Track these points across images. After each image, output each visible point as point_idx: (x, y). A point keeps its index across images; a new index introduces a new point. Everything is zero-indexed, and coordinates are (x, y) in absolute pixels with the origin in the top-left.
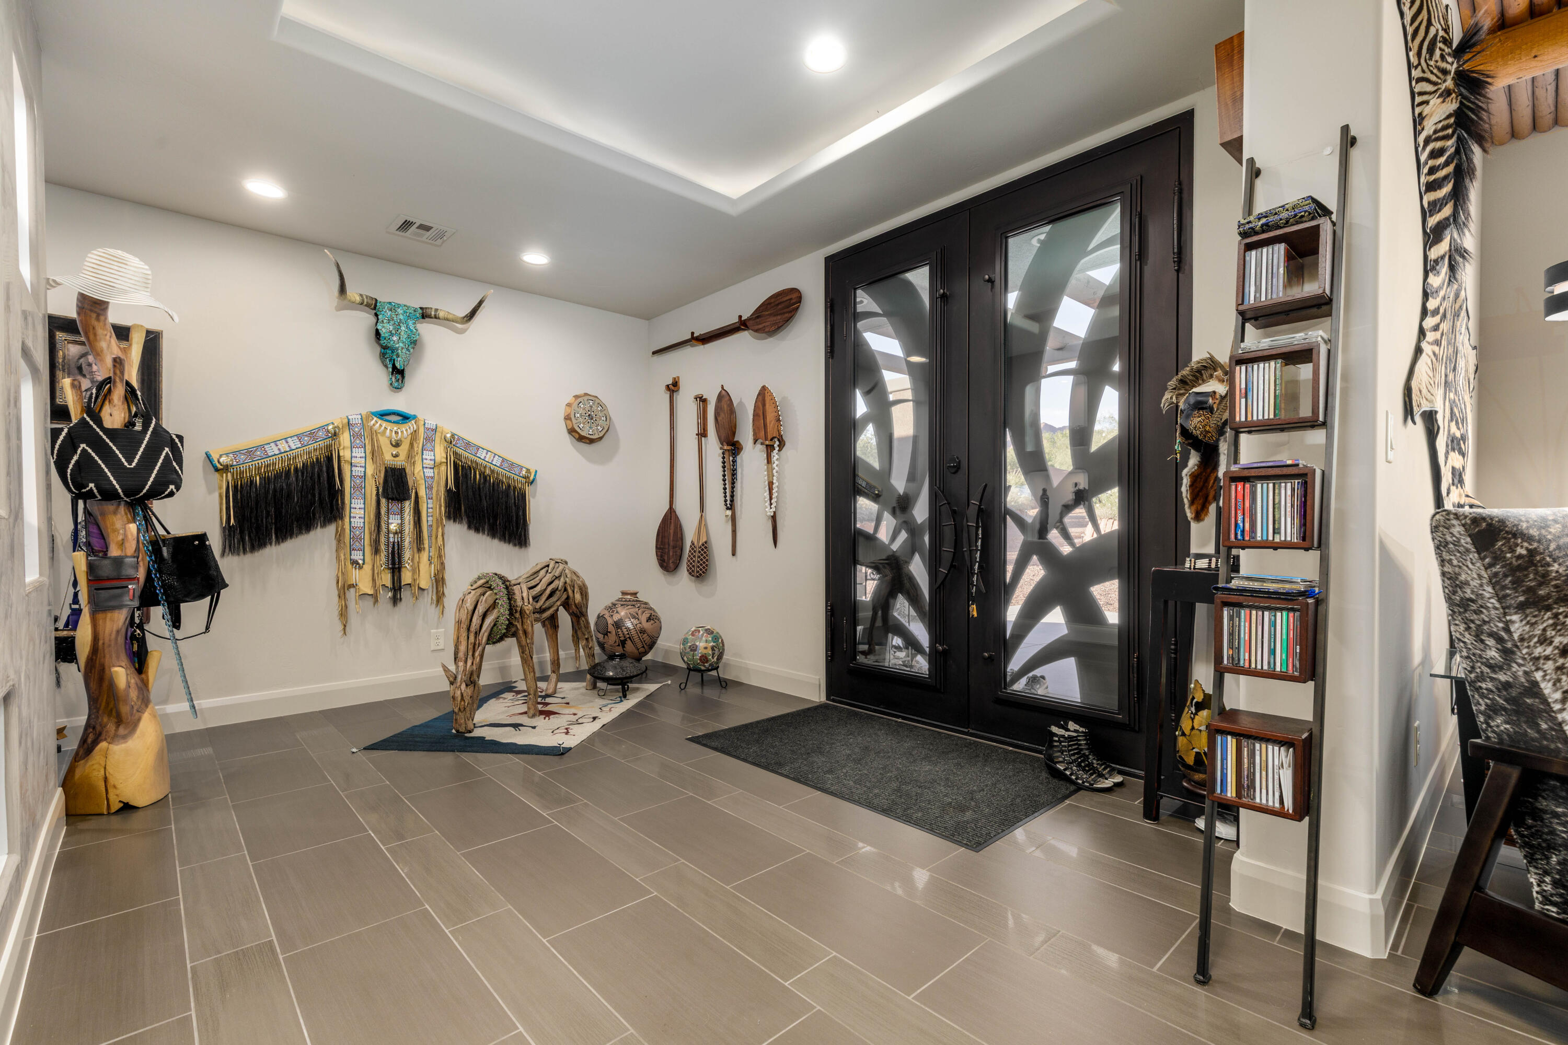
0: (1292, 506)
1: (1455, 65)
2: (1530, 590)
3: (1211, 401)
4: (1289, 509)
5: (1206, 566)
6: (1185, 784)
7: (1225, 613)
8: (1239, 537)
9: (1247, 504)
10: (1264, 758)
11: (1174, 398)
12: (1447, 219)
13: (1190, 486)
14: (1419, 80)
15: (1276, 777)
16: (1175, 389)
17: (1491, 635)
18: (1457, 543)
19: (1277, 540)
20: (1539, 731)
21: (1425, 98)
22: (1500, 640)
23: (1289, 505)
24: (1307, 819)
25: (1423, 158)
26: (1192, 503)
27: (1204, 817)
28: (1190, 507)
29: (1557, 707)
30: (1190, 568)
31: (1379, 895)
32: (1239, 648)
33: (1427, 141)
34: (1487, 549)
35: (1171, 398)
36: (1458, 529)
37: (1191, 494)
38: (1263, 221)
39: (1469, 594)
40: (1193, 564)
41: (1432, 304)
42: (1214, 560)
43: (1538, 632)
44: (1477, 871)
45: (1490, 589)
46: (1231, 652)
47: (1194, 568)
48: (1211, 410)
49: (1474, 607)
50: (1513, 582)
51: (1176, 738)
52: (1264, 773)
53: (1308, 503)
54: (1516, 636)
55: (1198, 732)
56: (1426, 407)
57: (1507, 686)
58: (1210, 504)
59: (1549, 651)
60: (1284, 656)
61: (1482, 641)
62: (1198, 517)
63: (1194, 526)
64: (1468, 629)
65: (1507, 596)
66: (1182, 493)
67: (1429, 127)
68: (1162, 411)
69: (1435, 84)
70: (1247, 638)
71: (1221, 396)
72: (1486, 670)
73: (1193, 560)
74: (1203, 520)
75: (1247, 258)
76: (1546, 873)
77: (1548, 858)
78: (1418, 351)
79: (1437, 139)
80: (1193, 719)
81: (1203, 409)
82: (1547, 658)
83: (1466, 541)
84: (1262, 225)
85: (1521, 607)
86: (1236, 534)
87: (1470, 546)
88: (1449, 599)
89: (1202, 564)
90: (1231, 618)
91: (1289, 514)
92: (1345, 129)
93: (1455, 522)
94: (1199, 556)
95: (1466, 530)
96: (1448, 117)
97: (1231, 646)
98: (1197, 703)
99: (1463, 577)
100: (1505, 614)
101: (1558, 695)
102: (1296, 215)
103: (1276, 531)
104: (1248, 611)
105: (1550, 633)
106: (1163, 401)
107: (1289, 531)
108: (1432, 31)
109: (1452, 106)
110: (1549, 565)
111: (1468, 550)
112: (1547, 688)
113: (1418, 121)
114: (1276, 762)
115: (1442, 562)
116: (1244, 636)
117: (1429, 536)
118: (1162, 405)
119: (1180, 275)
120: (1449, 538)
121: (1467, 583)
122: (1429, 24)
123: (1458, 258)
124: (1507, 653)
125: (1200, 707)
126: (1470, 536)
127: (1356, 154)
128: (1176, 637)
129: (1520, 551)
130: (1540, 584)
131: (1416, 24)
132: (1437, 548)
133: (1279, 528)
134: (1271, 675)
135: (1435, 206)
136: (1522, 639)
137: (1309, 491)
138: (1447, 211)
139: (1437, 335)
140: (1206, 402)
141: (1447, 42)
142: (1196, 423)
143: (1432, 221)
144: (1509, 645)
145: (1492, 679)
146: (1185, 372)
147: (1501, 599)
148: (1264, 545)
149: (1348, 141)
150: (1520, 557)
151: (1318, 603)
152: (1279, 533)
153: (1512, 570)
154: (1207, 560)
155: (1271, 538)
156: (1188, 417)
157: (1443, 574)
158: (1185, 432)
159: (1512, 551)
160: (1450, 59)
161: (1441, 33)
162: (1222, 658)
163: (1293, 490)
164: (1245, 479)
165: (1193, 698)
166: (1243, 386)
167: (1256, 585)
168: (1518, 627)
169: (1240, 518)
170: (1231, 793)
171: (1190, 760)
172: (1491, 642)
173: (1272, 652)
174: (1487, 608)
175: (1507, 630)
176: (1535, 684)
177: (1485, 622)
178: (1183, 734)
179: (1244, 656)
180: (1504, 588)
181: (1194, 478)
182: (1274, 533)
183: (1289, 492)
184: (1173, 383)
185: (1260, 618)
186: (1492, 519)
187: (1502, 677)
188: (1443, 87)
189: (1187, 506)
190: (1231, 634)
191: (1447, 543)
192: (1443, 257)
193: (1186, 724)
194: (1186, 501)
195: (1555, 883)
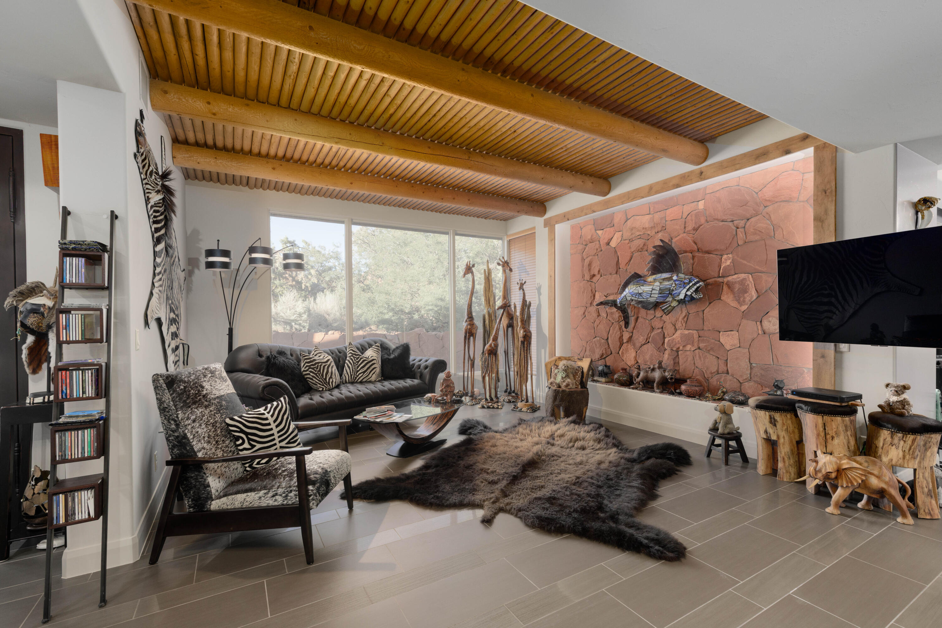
0: (92, 381)
1: (161, 182)
2: (185, 401)
3: (42, 309)
4: (90, 382)
5: (41, 401)
6: (29, 528)
7: (57, 435)
8: (64, 397)
9: (68, 381)
10: (80, 498)
11: (15, 303)
12: (163, 235)
13: (28, 355)
14: (146, 184)
15: (86, 504)
16: (15, 297)
17: (173, 420)
18: (161, 387)
19: (84, 396)
20: (187, 451)
21: (150, 191)
22: (175, 421)
23: (90, 380)
24: (102, 517)
25: (150, 214)
26: (30, 364)
27: (46, 541)
28: (29, 366)
29: (191, 441)
30: (30, 403)
31: (136, 535)
32: (65, 451)
33: (152, 207)
34: (171, 388)
35: (13, 301)
36: (161, 381)
37: (29, 359)
38: (74, 246)
39: (166, 406)
40: (32, 401)
41: (158, 270)
42: (47, 397)
43: (186, 416)
44: (169, 507)
45: (172, 403)
46: (60, 454)
47: (33, 403)
48: (43, 314)
49: (167, 410)
50: (179, 399)
51: (21, 503)
52: (80, 505)
53: (99, 380)
54: (180, 419)
55: (38, 495)
56: (156, 316)
57: (178, 437)
58: (43, 363)
59: (190, 422)
60: (89, 449)
61: (170, 422)
62: (35, 372)
63: (31, 377)
64: (165, 418)
65: (177, 405)
66: (22, 359)
67: (152, 202)
68: (5, 309)
69: (153, 187)
70: (69, 445)
71: (49, 308)
72: (171, 433)
73: (32, 398)
74: (38, 373)
75: (65, 260)
76: (190, 498)
77: (190, 493)
78: (151, 294)
79: (157, 207)
80: (33, 489)
81: (37, 313)
82: (189, 425)
83: (164, 386)
84: (72, 248)
85: (182, 408)
86: (62, 396)
87: (165, 388)
88: (159, 408)
89: (39, 400)
90: (60, 437)
91: (90, 384)
92: (112, 212)
93: (160, 379)
94: (36, 395)
95: (164, 381)
96: (160, 200)
97: (61, 450)
98: (36, 478)
99: (163, 400)
100: (177, 411)
101: (192, 437)
102: (90, 249)
103: (84, 392)
104: (69, 433)
105: (190, 415)
106: (6, 303)
107: (90, 391)
108: (151, 169)
109: (160, 196)
110: (190, 391)
111: (165, 389)
112: (189, 435)
113: (147, 200)
114: (86, 498)
115: (156, 394)
116: (68, 444)
117: (152, 384)
118: (5, 306)
119: (16, 225)
120: (158, 385)
121: (165, 401)
122: (149, 166)
123: (169, 248)
124: (177, 425)
125: (37, 480)
126: (166, 384)
127: (117, 222)
128: (18, 442)
129: (182, 387)
130: (188, 398)
131: (144, 163)
132: (155, 388)
133: (85, 391)
134: (83, 459)
135: (157, 230)
136: (182, 420)
137: (99, 374)
138: (163, 232)
139: (161, 283)
140: (39, 310)
141: (157, 173)
142: (31, 321)
143: (156, 235)
144: (178, 422)
145: (173, 436)
146: (22, 288)
147: (175, 407)
148: (78, 399)
149: (114, 217)
150: (182, 389)
151: (104, 423)
152: (85, 393)
153: (179, 395)
154: (42, 398)
155: (81, 396)
156: (26, 317)
157: (157, 398)
158: (23, 325)
159: (179, 388)
160: (159, 180)
161: (154, 170)
162: (56, 456)
163: (92, 373)
164: (66, 370)
165: (34, 476)
166: (64, 323)
167: (74, 420)
168: (180, 416)
169: (64, 388)
170: (62, 520)
171: (32, 513)
172: (172, 422)
173: (83, 448)
174: (171, 410)
175: (177, 417)
176: (186, 434)
177: (171, 415)
178: (27, 499)
179: (68, 453)
180: (176, 402)
181: (31, 350)
182: (83, 393)
183: (90, 375)
184: (12, 293)
185: (76, 434)
186: (173, 375)
187: (176, 434)
188: (157, 189)
189: (26, 366)
190: (61, 445)
191: (158, 387)
192: (162, 250)
193: (28, 492)
194: (25, 363)
195: (192, 501)
